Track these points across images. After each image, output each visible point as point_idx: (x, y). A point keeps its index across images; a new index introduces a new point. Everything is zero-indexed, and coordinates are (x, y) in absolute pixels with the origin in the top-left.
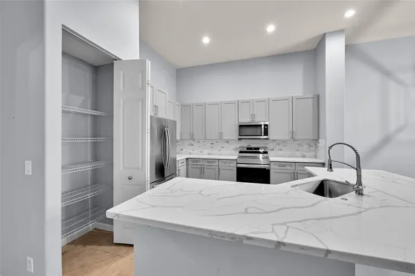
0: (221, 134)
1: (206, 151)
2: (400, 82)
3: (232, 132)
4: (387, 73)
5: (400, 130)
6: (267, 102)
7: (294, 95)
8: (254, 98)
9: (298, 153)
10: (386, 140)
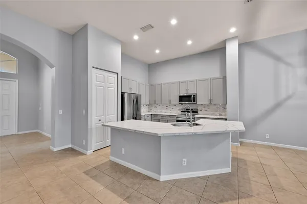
0: (170, 102)
1: (164, 111)
2: (288, 64)
3: (176, 100)
4: (278, 59)
5: (289, 98)
6: (196, 82)
7: (211, 77)
8: (187, 80)
9: (216, 113)
10: (278, 105)
